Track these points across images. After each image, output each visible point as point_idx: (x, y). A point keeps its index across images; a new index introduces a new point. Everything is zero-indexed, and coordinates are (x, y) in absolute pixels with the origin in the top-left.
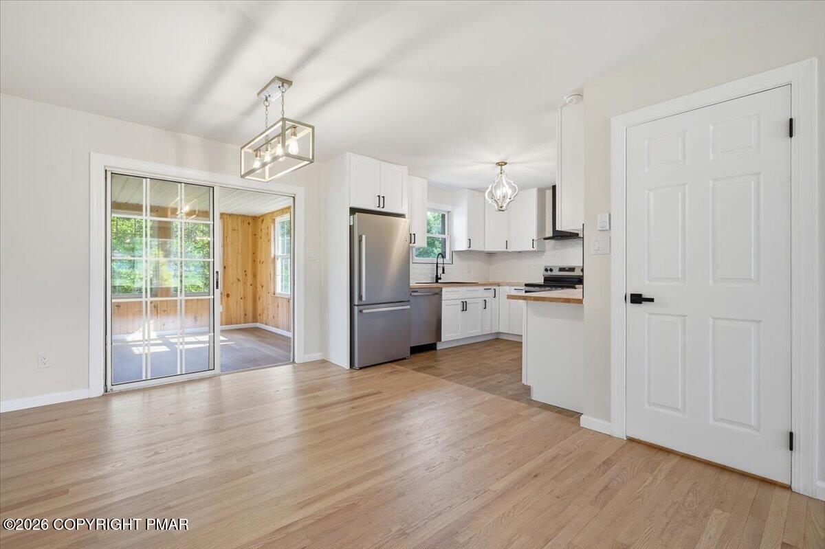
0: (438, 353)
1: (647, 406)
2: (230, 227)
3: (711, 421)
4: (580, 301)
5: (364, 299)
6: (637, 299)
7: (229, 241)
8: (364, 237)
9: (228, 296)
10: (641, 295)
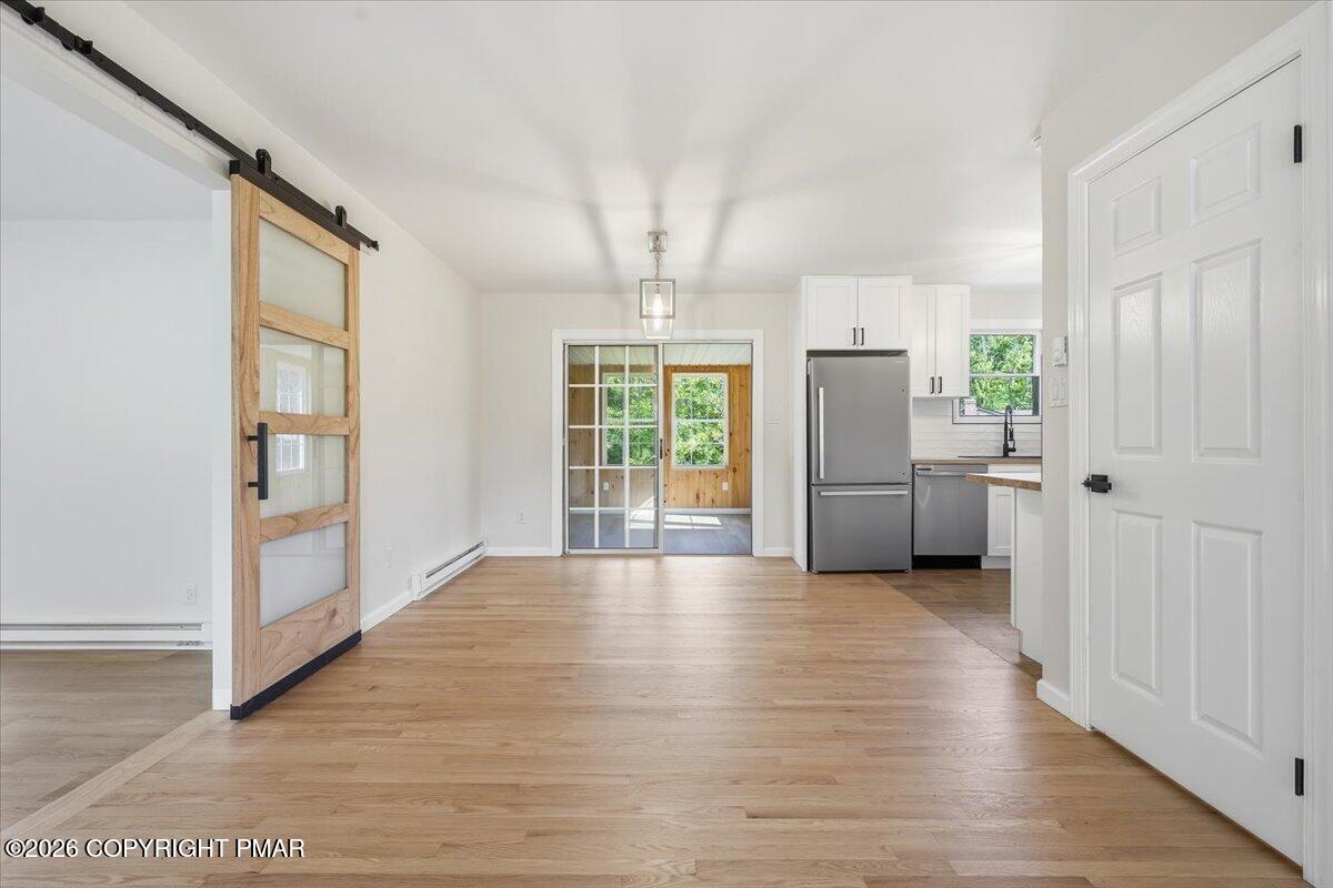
0: (983, 573)
1: (1114, 676)
2: (737, 380)
3: (1194, 717)
4: (1037, 487)
5: (822, 476)
6: (1099, 484)
7: (736, 401)
8: (821, 390)
9: (735, 470)
10: (1106, 477)
